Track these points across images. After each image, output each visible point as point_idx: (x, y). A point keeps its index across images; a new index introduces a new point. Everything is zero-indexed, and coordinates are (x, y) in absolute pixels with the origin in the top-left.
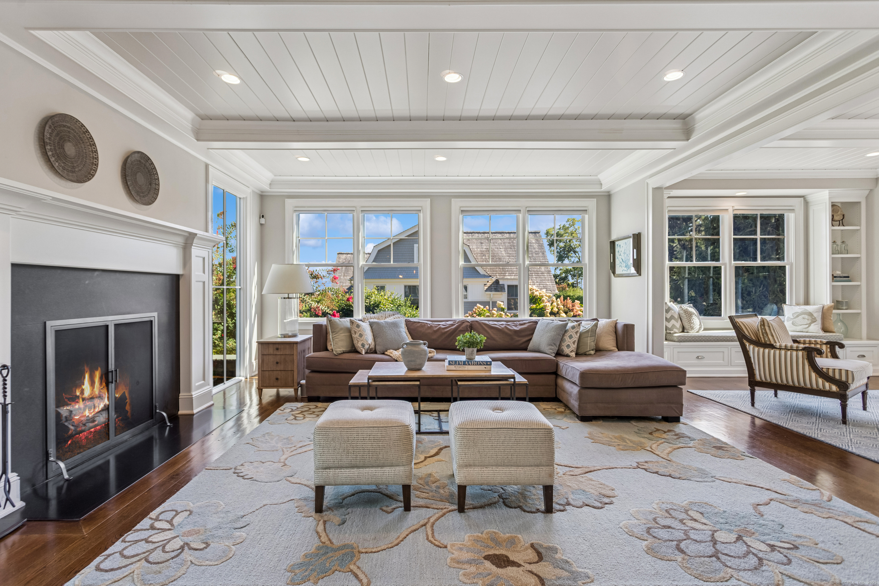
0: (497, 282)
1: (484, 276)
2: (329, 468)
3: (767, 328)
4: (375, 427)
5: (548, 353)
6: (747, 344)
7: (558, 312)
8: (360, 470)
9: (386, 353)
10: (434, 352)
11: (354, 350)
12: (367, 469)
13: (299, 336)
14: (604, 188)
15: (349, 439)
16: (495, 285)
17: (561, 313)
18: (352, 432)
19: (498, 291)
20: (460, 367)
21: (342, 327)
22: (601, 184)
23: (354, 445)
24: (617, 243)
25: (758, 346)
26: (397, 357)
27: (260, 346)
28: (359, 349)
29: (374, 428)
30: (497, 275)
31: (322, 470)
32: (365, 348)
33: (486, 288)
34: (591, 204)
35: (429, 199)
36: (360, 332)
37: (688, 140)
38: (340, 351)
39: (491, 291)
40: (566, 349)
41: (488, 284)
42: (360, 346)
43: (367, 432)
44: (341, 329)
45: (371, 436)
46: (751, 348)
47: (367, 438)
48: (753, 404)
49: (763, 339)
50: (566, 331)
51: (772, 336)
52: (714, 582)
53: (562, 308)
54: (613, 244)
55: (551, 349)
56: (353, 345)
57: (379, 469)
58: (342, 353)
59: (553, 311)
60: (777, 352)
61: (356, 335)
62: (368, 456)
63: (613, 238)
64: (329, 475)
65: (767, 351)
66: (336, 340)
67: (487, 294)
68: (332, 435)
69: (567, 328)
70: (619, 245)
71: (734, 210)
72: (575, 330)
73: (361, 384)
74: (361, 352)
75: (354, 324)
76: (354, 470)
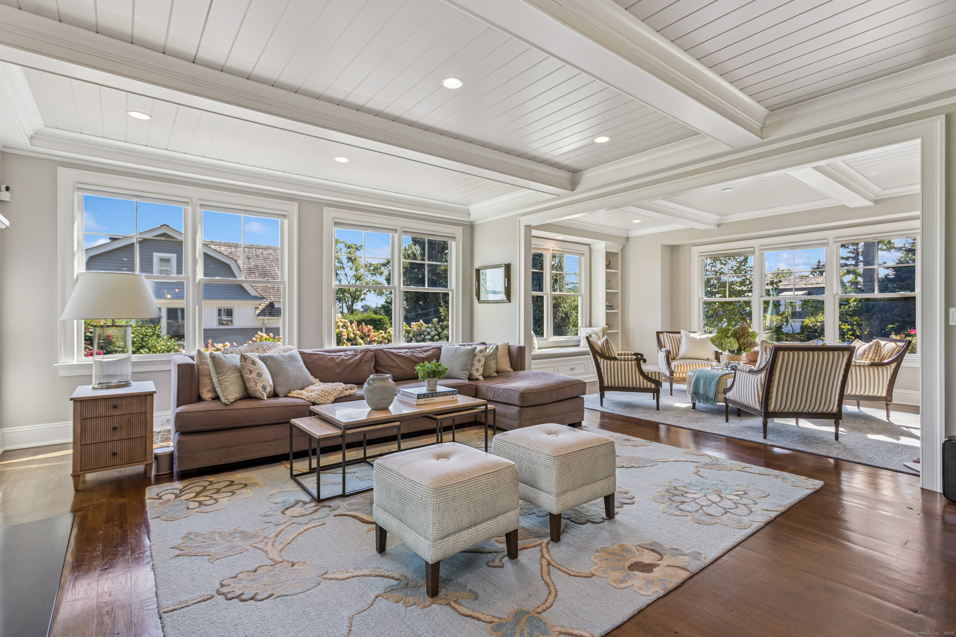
0: (271, 305)
1: (256, 298)
2: (447, 536)
3: (609, 345)
4: (490, 473)
5: (462, 378)
6: (599, 358)
7: (354, 338)
8: (477, 527)
9: (290, 395)
10: (355, 387)
11: (248, 396)
12: (484, 524)
13: (133, 383)
14: (471, 219)
15: (469, 493)
16: (270, 309)
17: (358, 339)
18: (470, 485)
19: (274, 316)
20: (429, 400)
21: (230, 365)
22: (470, 214)
23: (474, 499)
24: (481, 271)
25: (606, 359)
26: (316, 399)
27: (78, 405)
28: (258, 393)
29: (489, 475)
30: (271, 296)
31: (441, 541)
32: (266, 391)
33: (258, 312)
34: (458, 232)
35: (297, 204)
36: (257, 371)
37: (573, 190)
38: (232, 398)
39: (265, 315)
40: (476, 373)
41: (260, 307)
42: (260, 389)
43: (484, 481)
44: (230, 368)
45: (488, 485)
46: (601, 361)
47: (485, 488)
48: (602, 405)
49: (607, 354)
50: (475, 356)
51: (613, 351)
52: (749, 528)
53: (358, 334)
54: (478, 271)
55: (464, 374)
56: (246, 388)
57: (494, 520)
58: (234, 402)
59: (350, 337)
60: (619, 362)
61: (252, 375)
62: (487, 509)
63: (477, 266)
64: (449, 544)
65: (612, 362)
66: (225, 383)
67: (259, 320)
68: (451, 494)
69: (476, 352)
70: (485, 273)
71: (553, 250)
72: (482, 354)
73: (333, 435)
74: (262, 397)
75: (248, 360)
76: (472, 530)
